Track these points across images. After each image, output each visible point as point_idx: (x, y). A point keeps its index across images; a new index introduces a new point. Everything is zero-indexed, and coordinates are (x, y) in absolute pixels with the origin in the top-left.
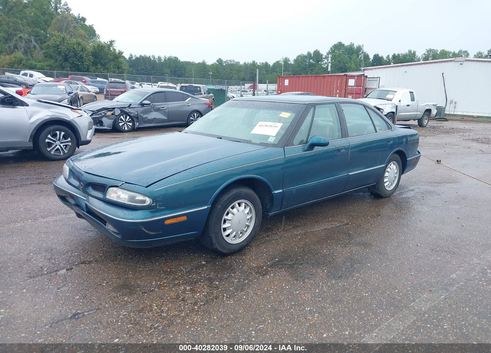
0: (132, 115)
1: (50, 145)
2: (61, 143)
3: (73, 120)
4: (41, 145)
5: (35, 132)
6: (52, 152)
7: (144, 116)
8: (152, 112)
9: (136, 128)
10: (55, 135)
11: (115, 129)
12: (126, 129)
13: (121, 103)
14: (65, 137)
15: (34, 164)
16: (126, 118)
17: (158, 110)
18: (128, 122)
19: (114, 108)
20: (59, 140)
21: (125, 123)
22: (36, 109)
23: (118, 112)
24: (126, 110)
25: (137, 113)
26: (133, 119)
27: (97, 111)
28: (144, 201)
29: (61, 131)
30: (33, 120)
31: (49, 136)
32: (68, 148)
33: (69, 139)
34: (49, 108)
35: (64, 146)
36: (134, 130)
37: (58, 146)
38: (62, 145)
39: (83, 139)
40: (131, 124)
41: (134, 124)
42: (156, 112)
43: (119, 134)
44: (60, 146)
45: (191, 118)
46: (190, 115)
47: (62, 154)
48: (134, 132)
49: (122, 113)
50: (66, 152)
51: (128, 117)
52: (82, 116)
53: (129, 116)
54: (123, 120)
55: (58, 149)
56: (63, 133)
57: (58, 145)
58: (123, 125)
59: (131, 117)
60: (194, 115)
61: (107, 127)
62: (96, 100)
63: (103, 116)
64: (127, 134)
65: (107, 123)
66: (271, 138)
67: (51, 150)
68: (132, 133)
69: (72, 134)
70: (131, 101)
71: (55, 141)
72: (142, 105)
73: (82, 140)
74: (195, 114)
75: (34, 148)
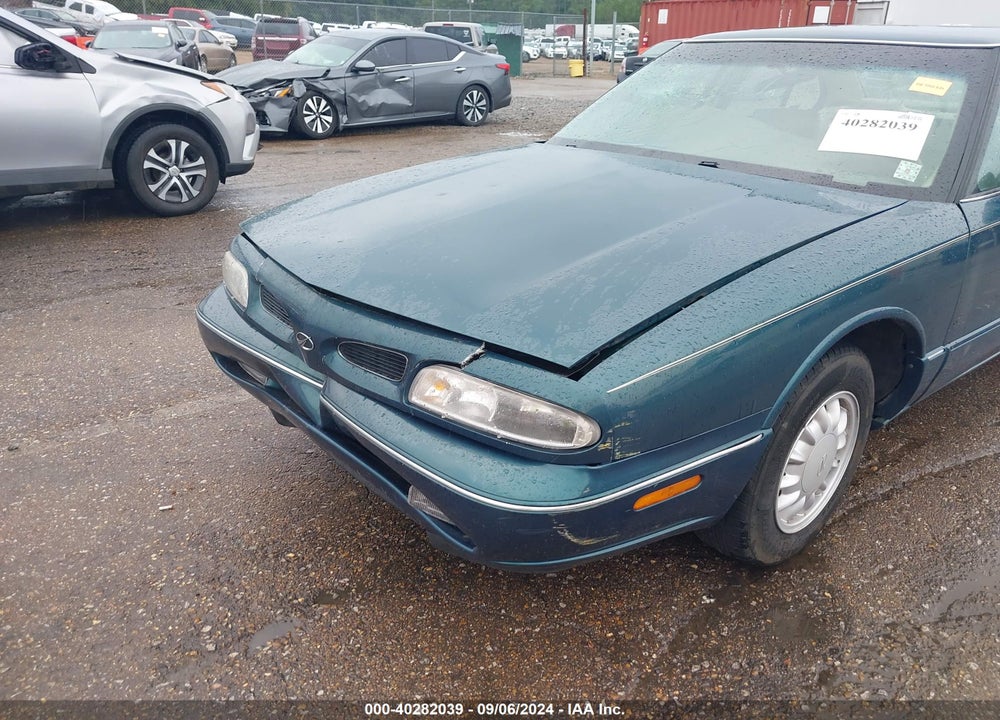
0: (333, 96)
1: (154, 175)
2: (183, 170)
3: (206, 109)
4: (135, 177)
5: (116, 143)
6: (163, 195)
7: (360, 100)
8: (376, 87)
9: (341, 129)
10: (165, 151)
11: (296, 132)
12: (320, 131)
13: (304, 68)
14: (190, 155)
15: (121, 224)
16: (319, 105)
17: (391, 83)
18: (324, 114)
19: (290, 81)
20: (177, 162)
21: (318, 118)
22: (113, 79)
23: (299, 90)
24: (320, 85)
25: (343, 92)
26: (336, 105)
27: (251, 86)
28: (568, 432)
29: (179, 138)
30: (107, 111)
31: (152, 153)
32: (199, 183)
33: (201, 161)
34: (146, 77)
35: (188, 177)
36: (337, 133)
37: (175, 180)
38: (183, 176)
39: (233, 160)
40: (330, 119)
41: (336, 120)
42: (387, 90)
43: (304, 143)
44: (179, 178)
45: (466, 103)
46: (462, 97)
47: (185, 198)
48: (339, 140)
49: (310, 92)
50: (195, 193)
51: (324, 103)
52: (227, 98)
53: (327, 99)
54: (311, 110)
55: (175, 188)
56: (184, 145)
57: (175, 175)
58: (313, 121)
59: (329, 102)
60: (472, 96)
61: (277, 126)
62: (235, 64)
63: (268, 100)
64: (321, 144)
65: (277, 116)
66: (903, 166)
67: (158, 190)
68: (332, 141)
69: (209, 149)
70: (328, 63)
71: (165, 166)
72: (355, 71)
73: (232, 162)
74: (475, 92)
75: (116, 183)
